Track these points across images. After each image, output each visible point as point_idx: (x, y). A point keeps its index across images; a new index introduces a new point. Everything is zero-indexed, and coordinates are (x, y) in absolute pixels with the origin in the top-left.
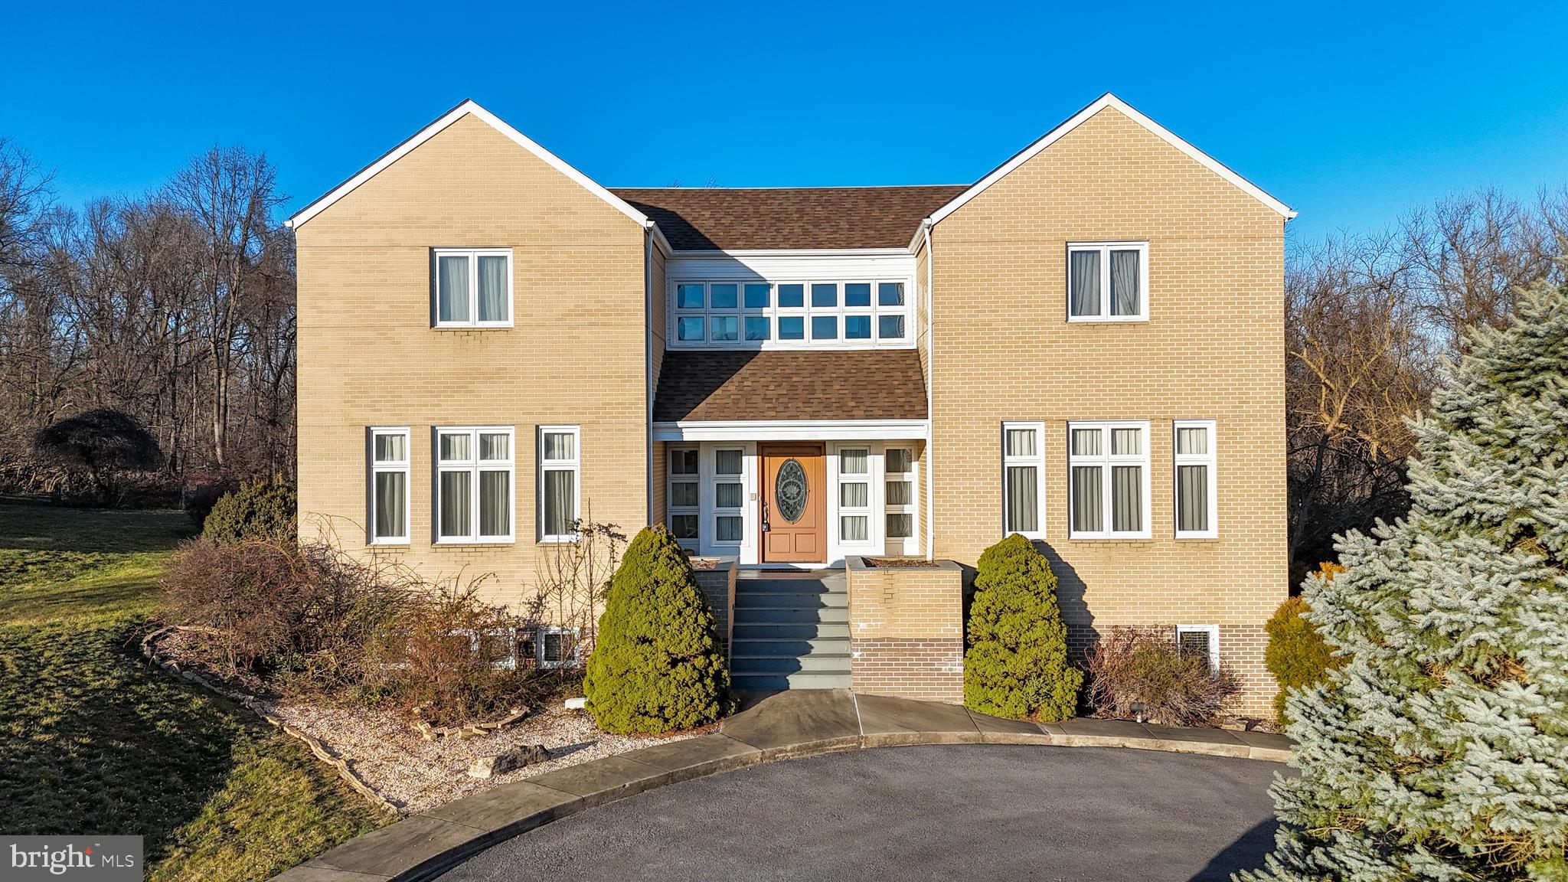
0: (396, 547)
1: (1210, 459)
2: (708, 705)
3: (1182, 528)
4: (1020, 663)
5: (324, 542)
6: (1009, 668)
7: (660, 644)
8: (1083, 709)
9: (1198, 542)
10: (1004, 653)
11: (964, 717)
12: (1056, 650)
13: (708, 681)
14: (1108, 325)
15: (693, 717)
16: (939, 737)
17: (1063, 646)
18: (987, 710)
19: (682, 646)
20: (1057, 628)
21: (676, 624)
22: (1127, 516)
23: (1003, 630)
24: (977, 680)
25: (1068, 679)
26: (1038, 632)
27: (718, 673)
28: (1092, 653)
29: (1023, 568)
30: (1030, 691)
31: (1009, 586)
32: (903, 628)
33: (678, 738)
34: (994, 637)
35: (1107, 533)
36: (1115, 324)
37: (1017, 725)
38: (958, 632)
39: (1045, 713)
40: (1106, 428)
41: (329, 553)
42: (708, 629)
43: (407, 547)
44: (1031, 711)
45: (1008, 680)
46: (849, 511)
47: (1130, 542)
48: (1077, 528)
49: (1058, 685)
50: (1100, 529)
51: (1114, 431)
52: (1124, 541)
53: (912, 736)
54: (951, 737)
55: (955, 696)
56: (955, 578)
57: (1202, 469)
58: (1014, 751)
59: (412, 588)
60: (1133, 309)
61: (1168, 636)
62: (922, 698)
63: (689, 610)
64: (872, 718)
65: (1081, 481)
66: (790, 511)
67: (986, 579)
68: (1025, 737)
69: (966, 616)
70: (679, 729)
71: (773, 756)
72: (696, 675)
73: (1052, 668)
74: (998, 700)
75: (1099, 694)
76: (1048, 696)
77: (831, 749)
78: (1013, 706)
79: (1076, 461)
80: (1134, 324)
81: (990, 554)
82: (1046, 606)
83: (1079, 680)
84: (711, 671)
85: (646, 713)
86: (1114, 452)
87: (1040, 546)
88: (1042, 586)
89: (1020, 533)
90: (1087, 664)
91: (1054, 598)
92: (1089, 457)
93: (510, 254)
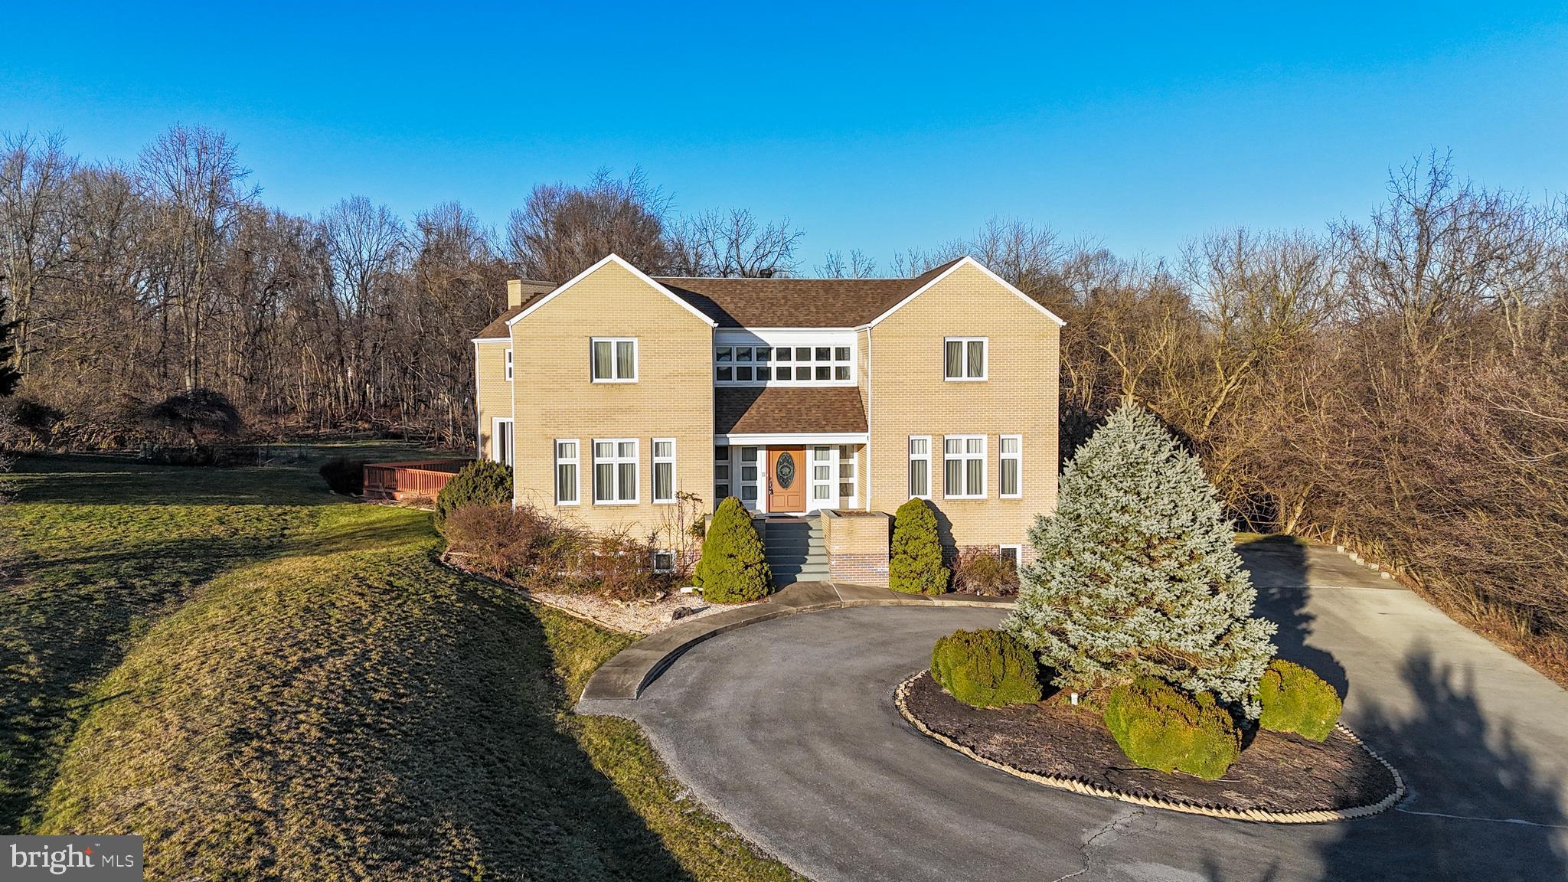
0: (572, 507)
1: (1018, 456)
2: (763, 588)
3: (1003, 492)
4: (919, 565)
5: (531, 504)
6: (913, 568)
7: (740, 558)
8: (950, 589)
9: (1012, 500)
10: (910, 560)
11: (891, 593)
12: (937, 558)
13: (762, 576)
14: (966, 383)
15: (757, 594)
16: (879, 602)
17: (941, 556)
18: (901, 590)
19: (751, 558)
20: (937, 547)
21: (748, 547)
22: (974, 487)
23: (910, 548)
24: (896, 574)
25: (942, 573)
26: (928, 550)
27: (767, 572)
28: (955, 560)
29: (920, 516)
30: (924, 579)
31: (913, 526)
32: (858, 550)
33: (750, 605)
34: (905, 552)
35: (964, 496)
36: (970, 382)
37: (916, 596)
38: (887, 550)
39: (931, 590)
40: (964, 438)
41: (534, 510)
42: (761, 550)
43: (578, 507)
44: (924, 590)
45: (911, 575)
46: (819, 482)
47: (975, 501)
48: (948, 493)
49: (938, 576)
50: (960, 494)
51: (968, 440)
52: (972, 500)
53: (866, 602)
54: (885, 602)
55: (884, 583)
56: (886, 520)
57: (1014, 461)
58: (916, 608)
59: (582, 529)
60: (979, 374)
61: (995, 551)
62: (867, 585)
63: (753, 540)
64: (845, 594)
65: (950, 467)
66: (784, 482)
67: (900, 522)
68: (921, 602)
69: (891, 542)
70: (749, 600)
71: (801, 611)
72: (757, 573)
73: (935, 567)
74: (908, 585)
75: (958, 581)
76: (932, 582)
77: (828, 608)
78: (915, 587)
79: (948, 457)
80: (979, 383)
81: (903, 508)
82: (932, 536)
83: (948, 574)
84: (764, 571)
85: (733, 593)
86: (968, 452)
87: (929, 504)
88: (929, 526)
89: (919, 497)
90: (952, 566)
91: (936, 532)
92: (955, 455)
93: (635, 341)
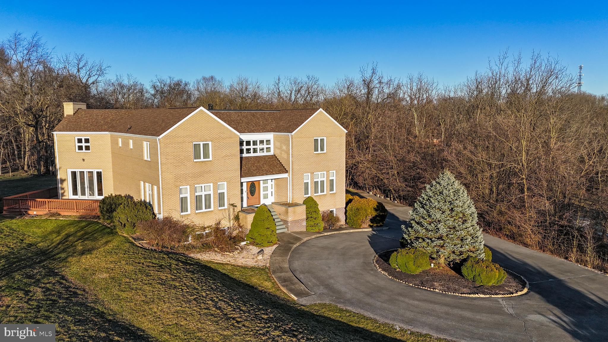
0: (186, 215)
3: (330, 191)
4: (317, 221)
5: (170, 216)
6: (315, 223)
9: (333, 193)
10: (314, 220)
14: (320, 153)
18: (312, 231)
24: (308, 226)
30: (319, 226)
31: (313, 207)
32: (296, 219)
35: (319, 194)
38: (305, 217)
40: (319, 173)
41: (172, 218)
43: (190, 214)
44: (319, 230)
46: (264, 193)
47: (323, 195)
54: (313, 237)
55: (305, 229)
56: (305, 207)
59: (191, 224)
60: (323, 150)
61: (329, 212)
62: (300, 231)
65: (315, 184)
66: (252, 194)
68: (320, 235)
69: (307, 214)
77: (301, 243)
78: (316, 229)
80: (324, 153)
86: (320, 178)
87: (310, 198)
89: (307, 196)
92: (317, 179)
93: (210, 143)
